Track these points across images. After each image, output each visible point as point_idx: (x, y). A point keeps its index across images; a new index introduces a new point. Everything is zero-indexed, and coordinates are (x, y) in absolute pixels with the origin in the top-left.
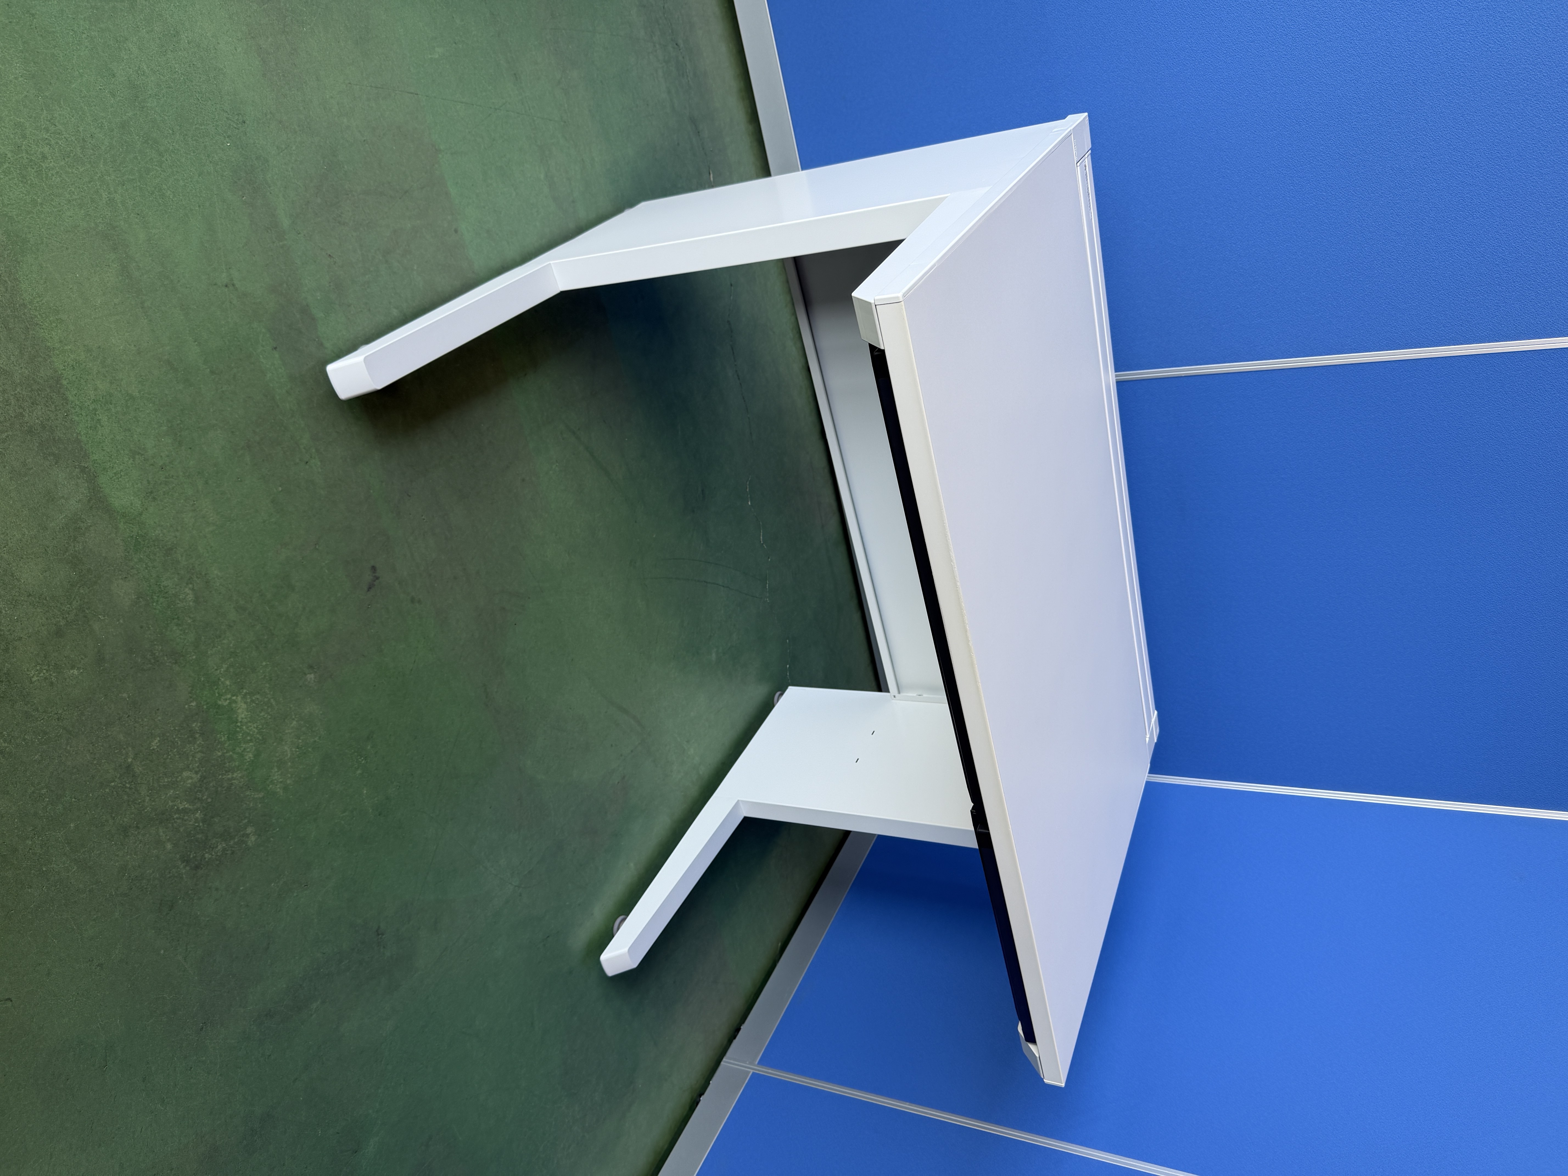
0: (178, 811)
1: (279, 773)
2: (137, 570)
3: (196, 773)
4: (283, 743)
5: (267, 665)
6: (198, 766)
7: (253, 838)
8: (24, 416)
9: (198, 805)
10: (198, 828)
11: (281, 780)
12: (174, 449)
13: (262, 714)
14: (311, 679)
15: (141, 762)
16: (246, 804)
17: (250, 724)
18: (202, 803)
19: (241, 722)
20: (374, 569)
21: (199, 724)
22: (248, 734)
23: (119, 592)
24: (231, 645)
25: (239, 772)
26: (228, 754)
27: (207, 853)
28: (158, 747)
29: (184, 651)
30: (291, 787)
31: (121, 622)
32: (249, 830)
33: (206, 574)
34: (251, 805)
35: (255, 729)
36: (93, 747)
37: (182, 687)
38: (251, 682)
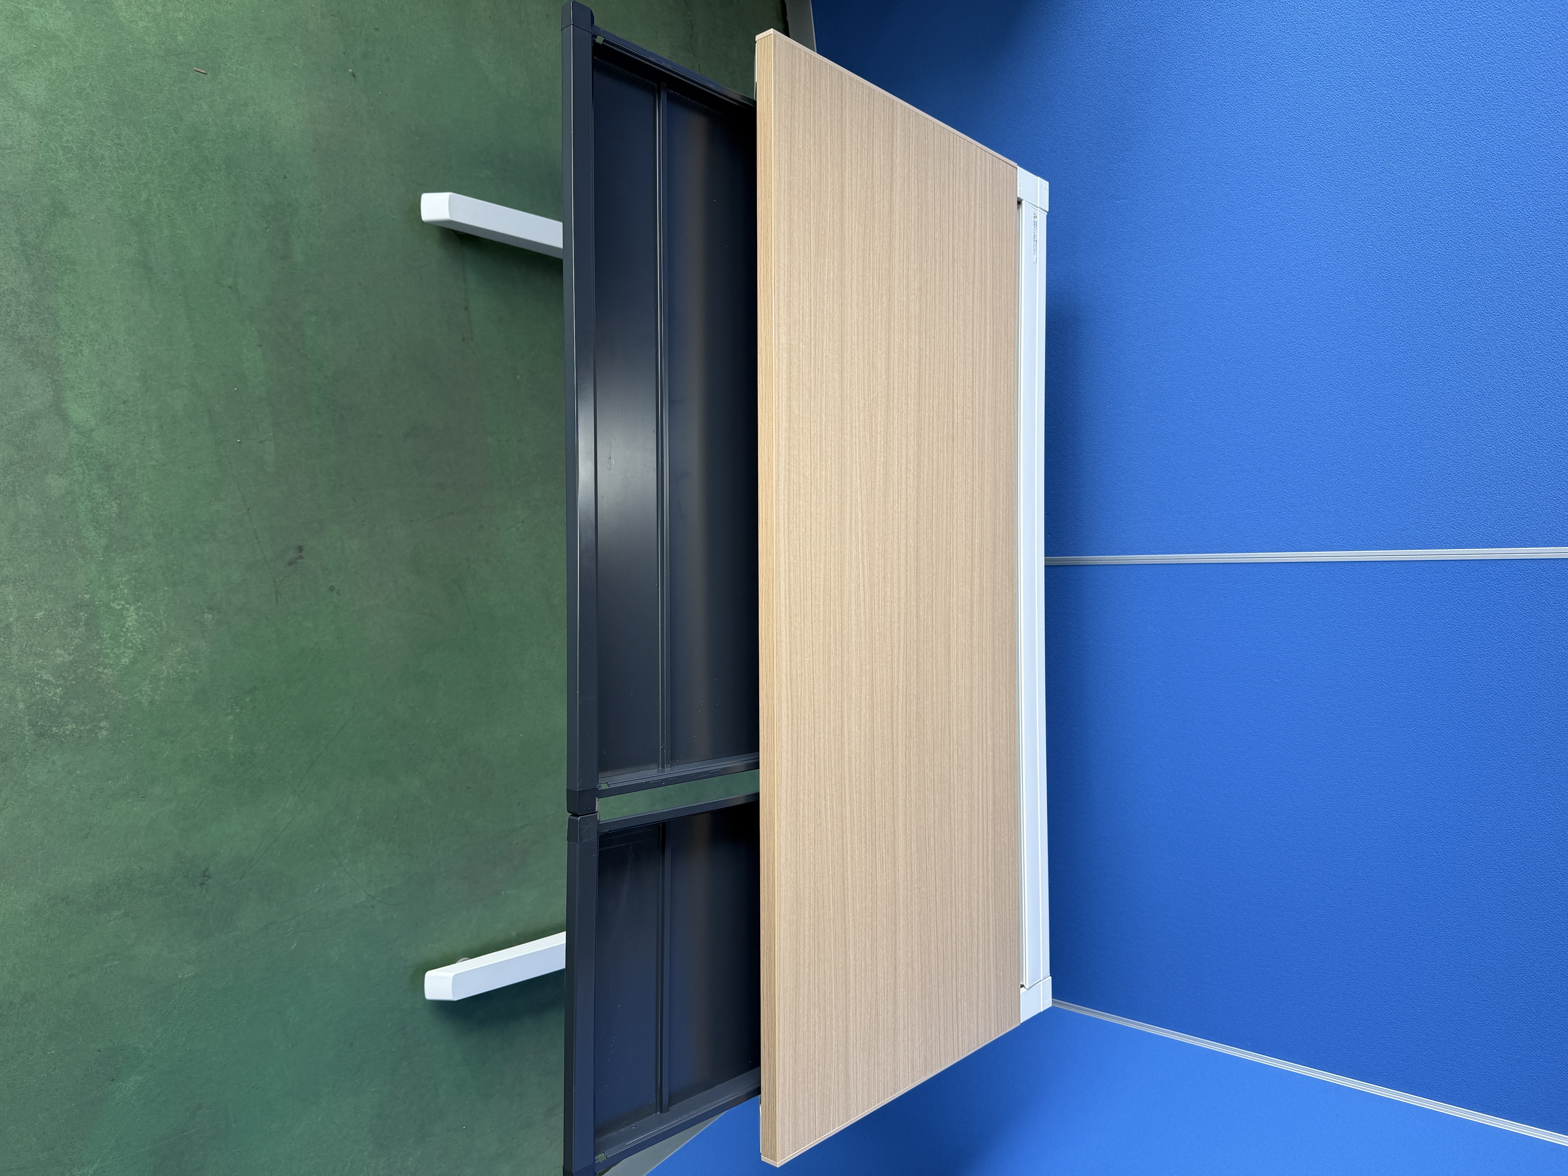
0: (41, 680)
1: (150, 686)
2: (74, 473)
3: (70, 654)
4: (163, 662)
5: (168, 590)
6: (73, 649)
7: (104, 733)
8: (18, 327)
9: (62, 682)
10: (54, 702)
11: (150, 693)
12: (140, 392)
13: (150, 630)
14: (208, 618)
15: (21, 625)
16: (108, 700)
17: (135, 634)
18: (65, 682)
19: (127, 629)
20: (300, 549)
21: (86, 615)
22: (131, 642)
23: (51, 484)
24: (140, 562)
25: (111, 670)
26: (105, 651)
27: (55, 726)
28: (41, 619)
29: (94, 550)
30: (157, 703)
31: (45, 506)
32: (103, 724)
33: (135, 497)
34: (113, 703)
35: (138, 640)
37: (82, 579)
38: (149, 599)
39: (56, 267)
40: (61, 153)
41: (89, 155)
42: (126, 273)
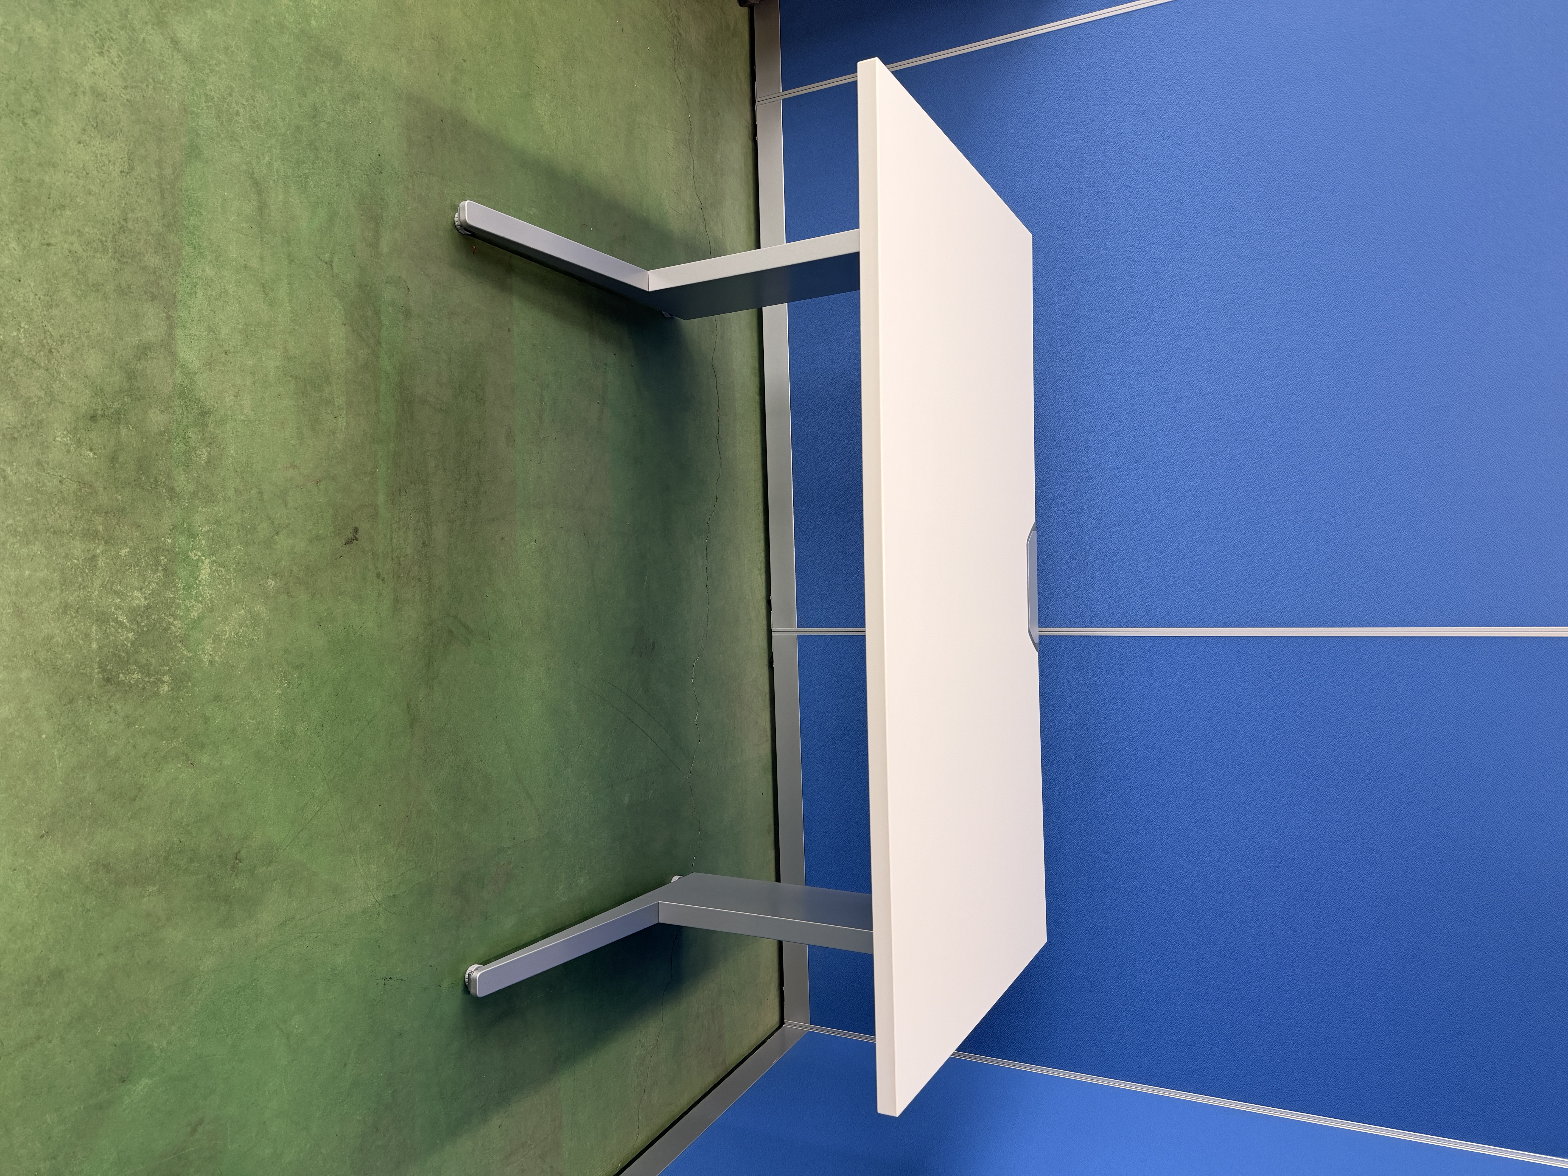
0: (116, 620)
1: (213, 646)
2: (174, 412)
3: (146, 599)
4: (227, 623)
5: (240, 549)
6: (150, 594)
7: (166, 688)
8: (144, 256)
9: (135, 627)
10: (125, 647)
11: (211, 653)
12: (241, 345)
13: (220, 587)
14: (271, 584)
16: (174, 653)
17: (206, 588)
18: (138, 627)
19: (200, 581)
20: (356, 530)
21: (166, 560)
22: (202, 596)
23: (152, 418)
24: (219, 515)
25: (180, 622)
26: (178, 601)
27: (123, 673)
28: (125, 556)
29: (181, 494)
30: (217, 665)
31: (144, 441)
32: (166, 678)
33: (224, 448)
34: (178, 657)
35: (208, 595)
36: (75, 522)
37: (166, 522)
38: (222, 555)
39: (186, 206)
40: (203, 99)
41: (226, 108)
42: (243, 227)
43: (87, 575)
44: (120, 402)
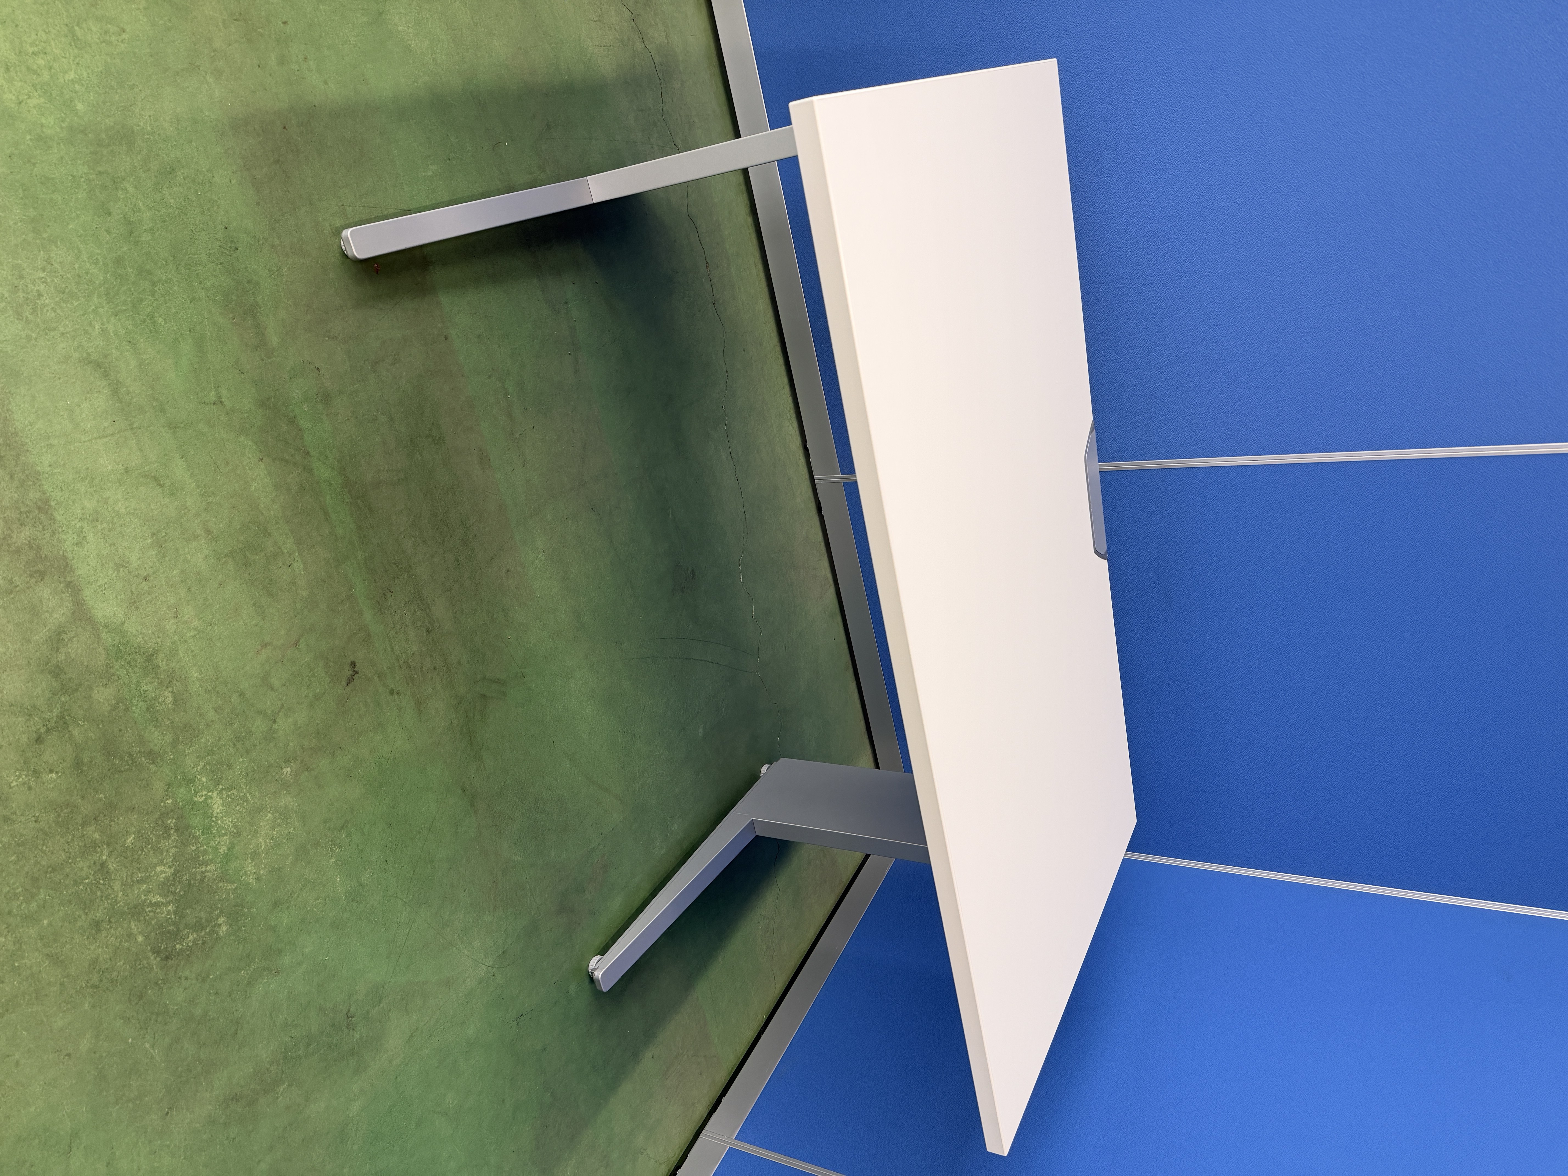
0: (151, 904)
1: (253, 864)
2: (118, 677)
3: (170, 867)
4: (258, 835)
5: (243, 761)
6: (172, 860)
7: (224, 928)
9: (171, 898)
10: (170, 920)
11: (254, 871)
12: (158, 560)
13: (238, 808)
14: (287, 772)
15: (115, 859)
16: (219, 895)
17: (225, 819)
18: (174, 896)
19: (216, 816)
20: (353, 664)
21: (174, 821)
22: (223, 828)
23: (99, 699)
24: (209, 744)
25: (212, 865)
26: (202, 848)
27: (178, 944)
28: (132, 844)
29: (161, 752)
30: (264, 877)
31: (101, 726)
32: (221, 920)
33: (186, 677)
34: (224, 896)
35: (229, 823)
36: (69, 847)
37: (159, 786)
38: (228, 779)
42: (105, 427)
43: (104, 885)
44: (58, 705)
